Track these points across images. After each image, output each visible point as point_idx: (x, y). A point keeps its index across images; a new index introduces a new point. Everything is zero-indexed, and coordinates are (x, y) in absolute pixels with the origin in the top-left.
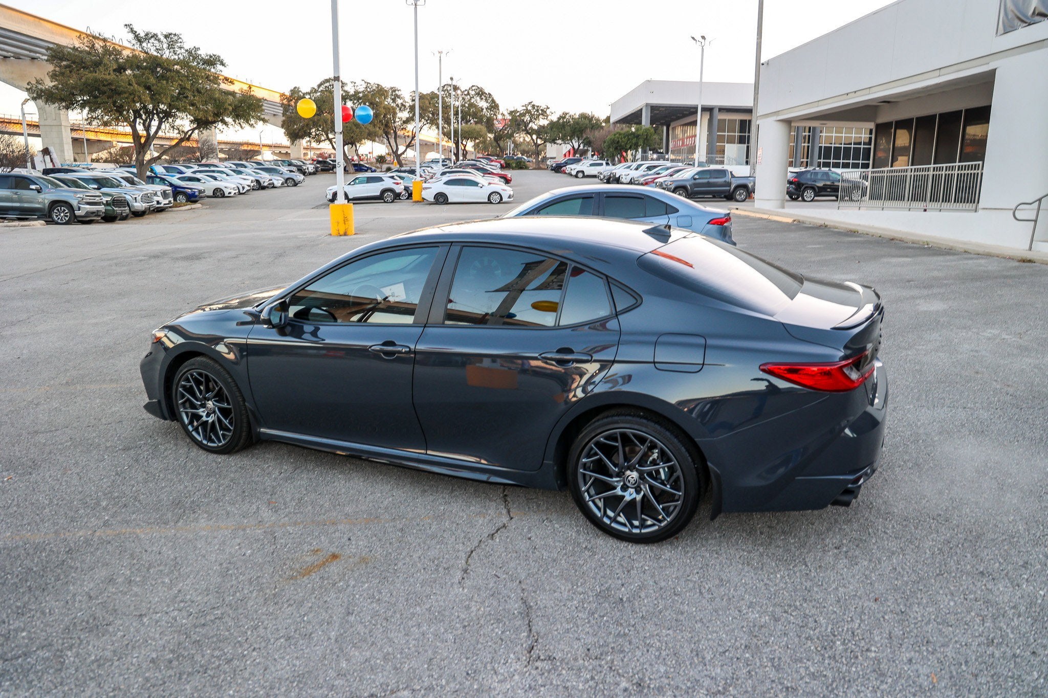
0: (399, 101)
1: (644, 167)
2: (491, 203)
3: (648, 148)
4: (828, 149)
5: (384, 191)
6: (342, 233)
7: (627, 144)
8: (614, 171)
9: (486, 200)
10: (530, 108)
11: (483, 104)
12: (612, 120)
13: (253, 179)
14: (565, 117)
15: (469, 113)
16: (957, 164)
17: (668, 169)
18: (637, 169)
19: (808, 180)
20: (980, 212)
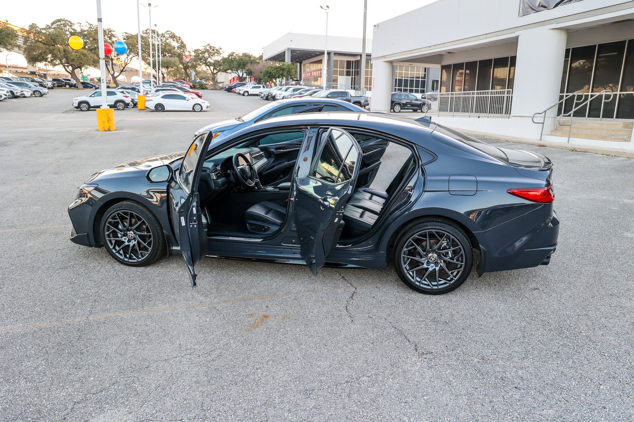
0: (114, 39)
1: (291, 90)
2: (195, 111)
3: (290, 77)
4: (400, 81)
5: (117, 102)
6: (106, 129)
7: (276, 74)
8: (270, 92)
9: (191, 109)
10: (208, 48)
11: (175, 44)
12: (264, 58)
13: (9, 90)
14: (232, 56)
15: (166, 49)
16: (490, 91)
17: (307, 91)
18: (286, 90)
19: (396, 99)
20: (512, 118)
